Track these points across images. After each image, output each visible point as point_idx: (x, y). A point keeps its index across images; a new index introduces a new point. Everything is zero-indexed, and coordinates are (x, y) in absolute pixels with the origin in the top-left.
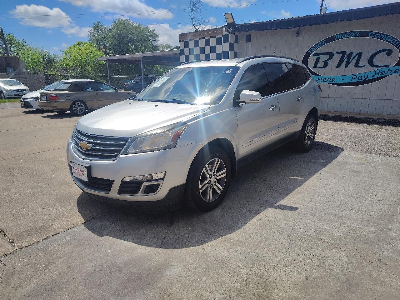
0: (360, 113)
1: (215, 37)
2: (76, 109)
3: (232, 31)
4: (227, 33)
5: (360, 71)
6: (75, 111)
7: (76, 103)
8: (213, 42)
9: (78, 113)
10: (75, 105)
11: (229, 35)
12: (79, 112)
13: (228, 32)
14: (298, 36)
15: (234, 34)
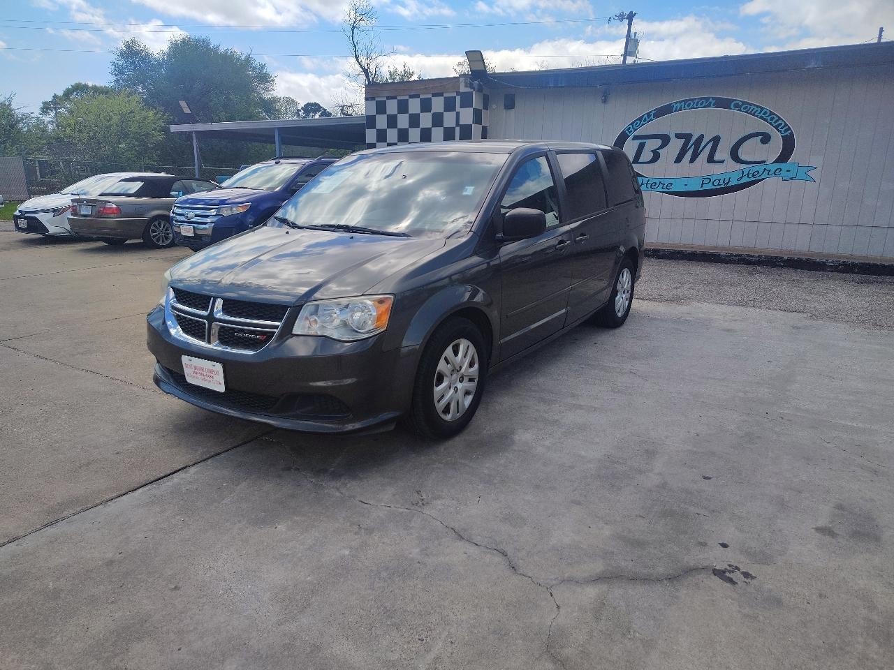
0: (715, 247)
1: (441, 95)
2: (156, 235)
3: (479, 85)
4: (468, 90)
5: (716, 170)
6: (155, 240)
7: (156, 223)
8: (438, 105)
9: (160, 243)
10: (154, 225)
11: (474, 93)
12: (161, 241)
13: (471, 86)
14: (605, 101)
15: (482, 91)
